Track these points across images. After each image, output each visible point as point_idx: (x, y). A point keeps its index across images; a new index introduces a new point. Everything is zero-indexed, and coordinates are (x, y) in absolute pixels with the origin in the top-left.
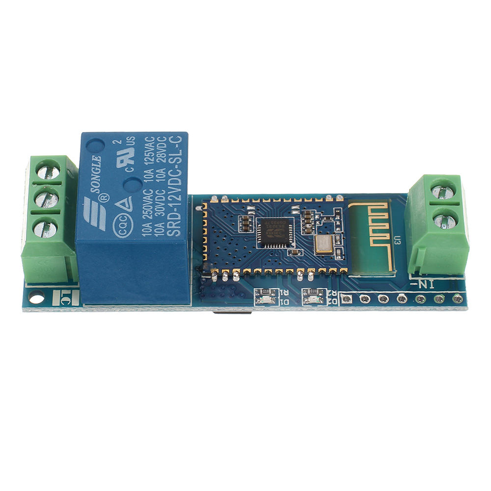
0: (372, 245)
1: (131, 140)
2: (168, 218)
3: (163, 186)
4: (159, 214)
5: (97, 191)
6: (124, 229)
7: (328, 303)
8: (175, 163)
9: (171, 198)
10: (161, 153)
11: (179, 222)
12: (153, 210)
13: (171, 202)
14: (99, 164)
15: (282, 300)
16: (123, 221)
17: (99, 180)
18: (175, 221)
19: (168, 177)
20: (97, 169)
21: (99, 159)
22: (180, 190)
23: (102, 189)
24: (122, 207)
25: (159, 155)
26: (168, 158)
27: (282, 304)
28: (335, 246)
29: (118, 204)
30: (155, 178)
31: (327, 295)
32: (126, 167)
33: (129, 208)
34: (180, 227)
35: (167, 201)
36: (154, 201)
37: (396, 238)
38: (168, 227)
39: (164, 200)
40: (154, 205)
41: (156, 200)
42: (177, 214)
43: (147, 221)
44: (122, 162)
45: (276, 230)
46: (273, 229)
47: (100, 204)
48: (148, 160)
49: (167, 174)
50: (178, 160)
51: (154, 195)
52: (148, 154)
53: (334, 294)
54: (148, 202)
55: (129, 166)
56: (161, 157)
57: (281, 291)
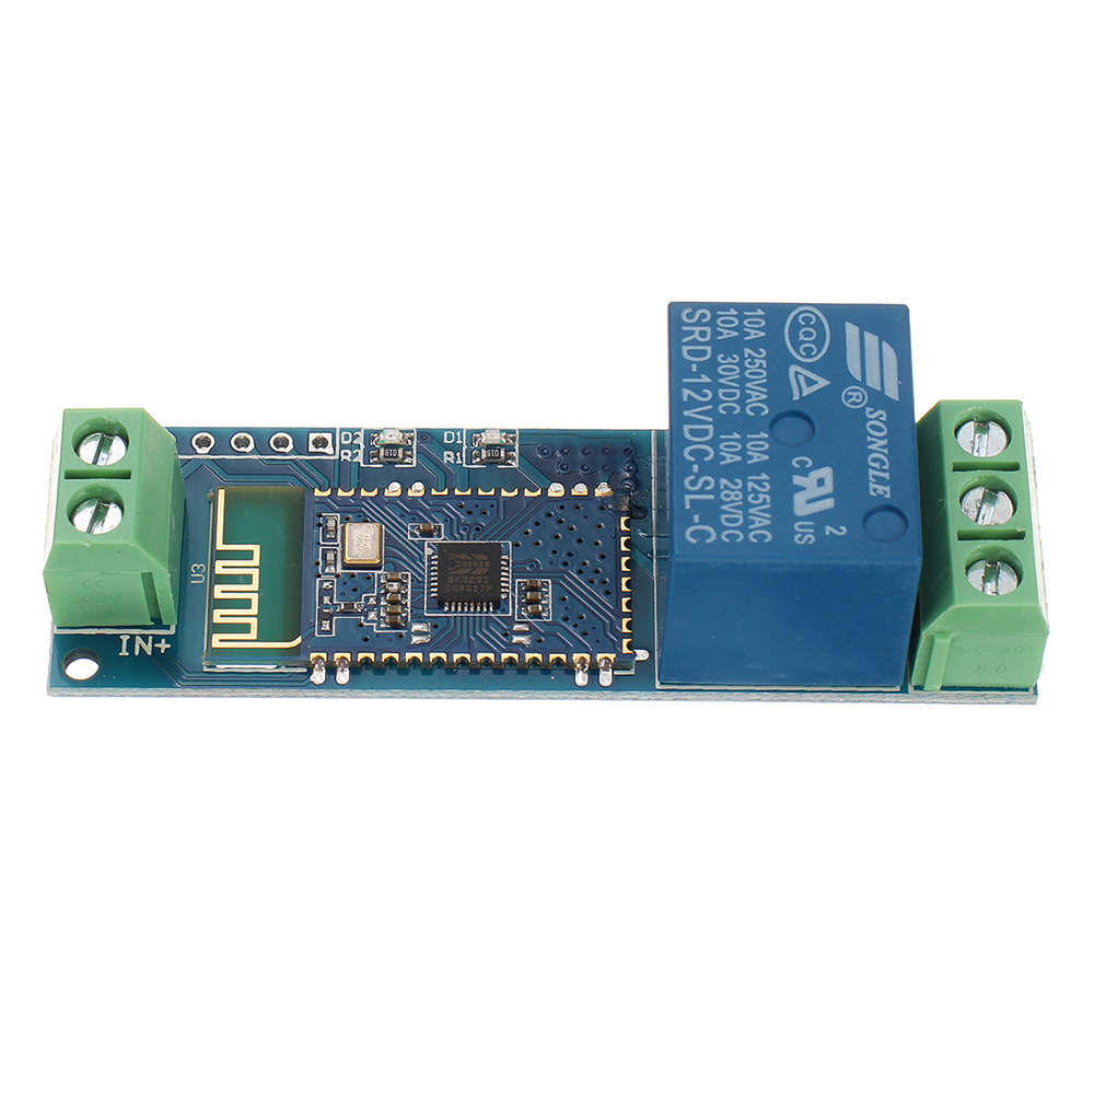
0: (256, 549)
1: (804, 534)
2: (709, 349)
3: (725, 423)
4: (729, 360)
5: (871, 413)
6: (804, 326)
7: (361, 434)
8: (698, 476)
9: (705, 395)
10: (733, 501)
11: (684, 340)
12: (743, 369)
13: (706, 385)
14: (874, 476)
15: (459, 442)
16: (807, 345)
17: (869, 439)
18: (694, 342)
19: (714, 443)
20: (877, 465)
21: (875, 490)
22: (686, 413)
23: (860, 417)
24: (813, 376)
25: (737, 496)
26: (716, 491)
27: (458, 434)
28: (338, 546)
29: (823, 383)
30: (743, 441)
31: (361, 452)
32: (812, 469)
33: (797, 373)
34: (684, 328)
35: (714, 387)
36: (743, 389)
37: (200, 578)
38: (708, 329)
39: (721, 391)
40: (742, 380)
41: (738, 391)
42: (691, 359)
43: (755, 344)
44: (821, 482)
45: (467, 570)
46: (475, 572)
47: (863, 383)
48: (763, 486)
49: (717, 450)
50: (693, 483)
51: (742, 402)
52: (760, 501)
53: (346, 454)
54: (755, 388)
55: (804, 472)
56: (732, 493)
57: (459, 462)
